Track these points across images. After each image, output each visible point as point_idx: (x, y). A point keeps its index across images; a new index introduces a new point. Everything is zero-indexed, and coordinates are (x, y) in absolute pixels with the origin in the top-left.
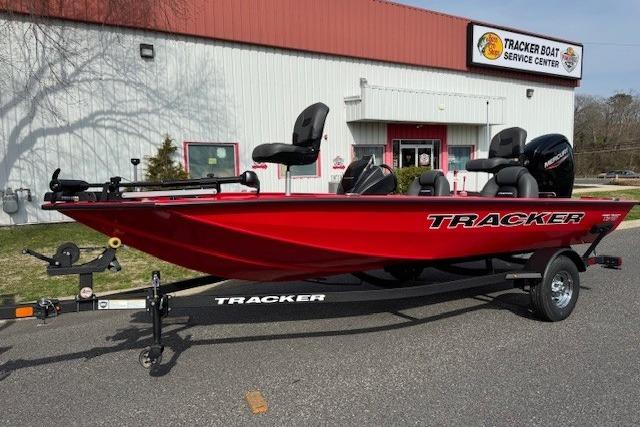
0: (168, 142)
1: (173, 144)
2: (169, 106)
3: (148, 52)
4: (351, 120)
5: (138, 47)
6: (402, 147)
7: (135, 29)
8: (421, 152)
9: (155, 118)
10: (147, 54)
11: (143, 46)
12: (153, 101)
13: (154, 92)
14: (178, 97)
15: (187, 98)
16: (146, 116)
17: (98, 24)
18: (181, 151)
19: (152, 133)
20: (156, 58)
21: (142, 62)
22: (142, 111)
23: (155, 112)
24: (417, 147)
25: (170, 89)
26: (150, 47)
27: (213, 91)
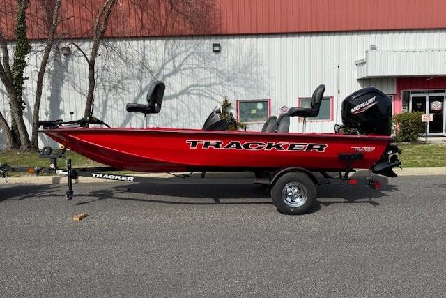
0: (226, 101)
1: (229, 102)
2: (228, 80)
3: (217, 48)
4: (360, 77)
5: (211, 46)
6: (412, 95)
7: (210, 36)
8: (432, 99)
9: (220, 87)
10: (217, 49)
11: (215, 45)
12: (219, 77)
13: (220, 72)
14: (234, 75)
15: (239, 74)
16: (216, 87)
17: (192, 36)
18: (234, 106)
19: (219, 96)
20: (222, 51)
21: (214, 55)
22: (214, 84)
23: (221, 83)
24: (428, 96)
25: (230, 69)
26: (218, 45)
27: (255, 69)
